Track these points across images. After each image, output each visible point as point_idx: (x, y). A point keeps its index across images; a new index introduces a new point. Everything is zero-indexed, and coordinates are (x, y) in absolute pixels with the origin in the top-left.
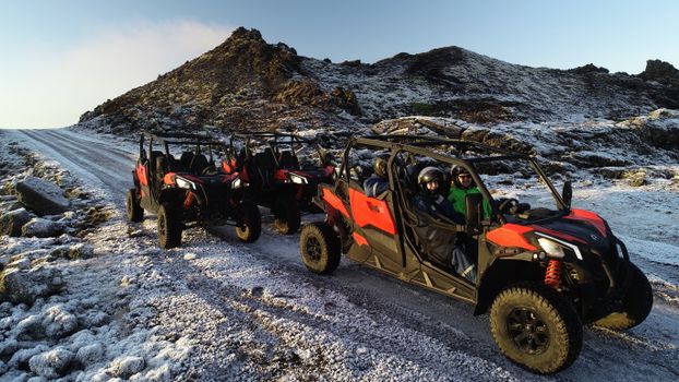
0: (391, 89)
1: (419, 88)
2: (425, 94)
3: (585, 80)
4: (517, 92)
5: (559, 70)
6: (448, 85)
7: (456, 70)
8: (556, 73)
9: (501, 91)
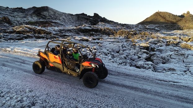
0: (25, 17)
1: (33, 17)
2: (35, 19)
3: (77, 17)
4: (60, 20)
5: (72, 14)
6: (42, 17)
7: (45, 13)
8: (72, 15)
9: (56, 19)
